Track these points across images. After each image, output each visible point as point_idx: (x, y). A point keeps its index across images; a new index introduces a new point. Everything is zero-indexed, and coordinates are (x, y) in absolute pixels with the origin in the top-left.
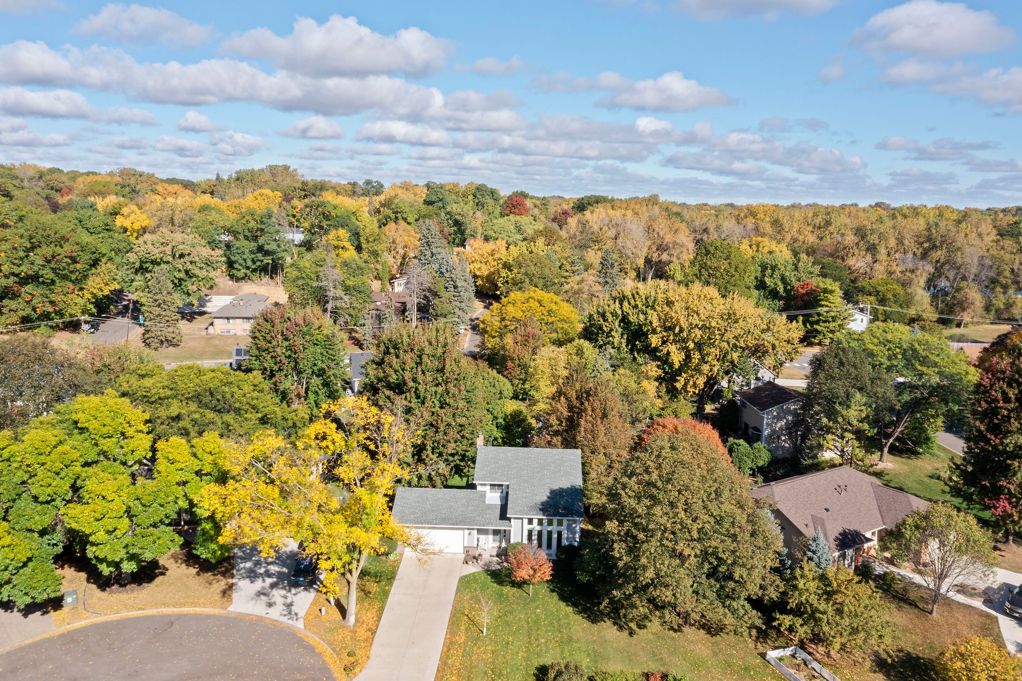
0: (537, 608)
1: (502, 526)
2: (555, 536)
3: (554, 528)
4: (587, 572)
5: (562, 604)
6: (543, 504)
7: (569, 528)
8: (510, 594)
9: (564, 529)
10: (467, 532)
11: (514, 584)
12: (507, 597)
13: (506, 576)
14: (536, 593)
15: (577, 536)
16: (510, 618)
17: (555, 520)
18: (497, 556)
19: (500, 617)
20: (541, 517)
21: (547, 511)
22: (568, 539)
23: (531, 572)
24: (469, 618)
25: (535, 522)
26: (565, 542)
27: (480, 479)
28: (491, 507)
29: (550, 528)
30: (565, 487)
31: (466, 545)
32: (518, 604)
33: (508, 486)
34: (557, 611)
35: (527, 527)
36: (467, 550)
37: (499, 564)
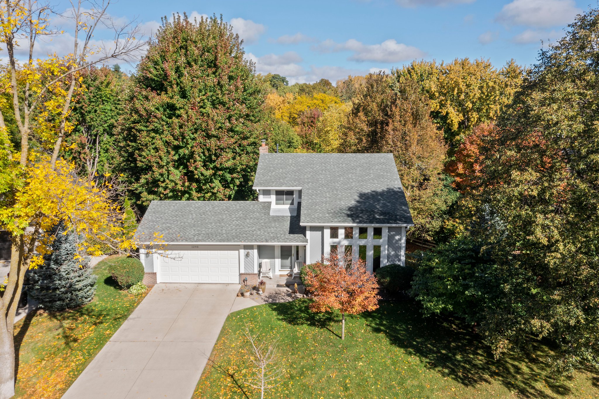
0: (357, 358)
1: (294, 241)
2: (370, 253)
3: (370, 241)
4: (440, 295)
5: (399, 352)
6: (350, 209)
7: (391, 241)
8: (309, 337)
9: (383, 241)
10: (242, 252)
11: (313, 321)
12: (304, 342)
13: (300, 310)
14: (351, 335)
15: (403, 253)
16: (311, 379)
17: (370, 228)
18: (288, 285)
19: (292, 377)
20: (351, 225)
21: (358, 217)
22: (388, 257)
23: (344, 297)
24: (235, 381)
25: (341, 233)
26: (384, 262)
27: (261, 184)
28: (278, 219)
29: (362, 242)
30: (379, 190)
31: (242, 271)
32: (324, 353)
33: (300, 192)
34: (394, 363)
35: (328, 241)
36: (243, 278)
37: (289, 295)
